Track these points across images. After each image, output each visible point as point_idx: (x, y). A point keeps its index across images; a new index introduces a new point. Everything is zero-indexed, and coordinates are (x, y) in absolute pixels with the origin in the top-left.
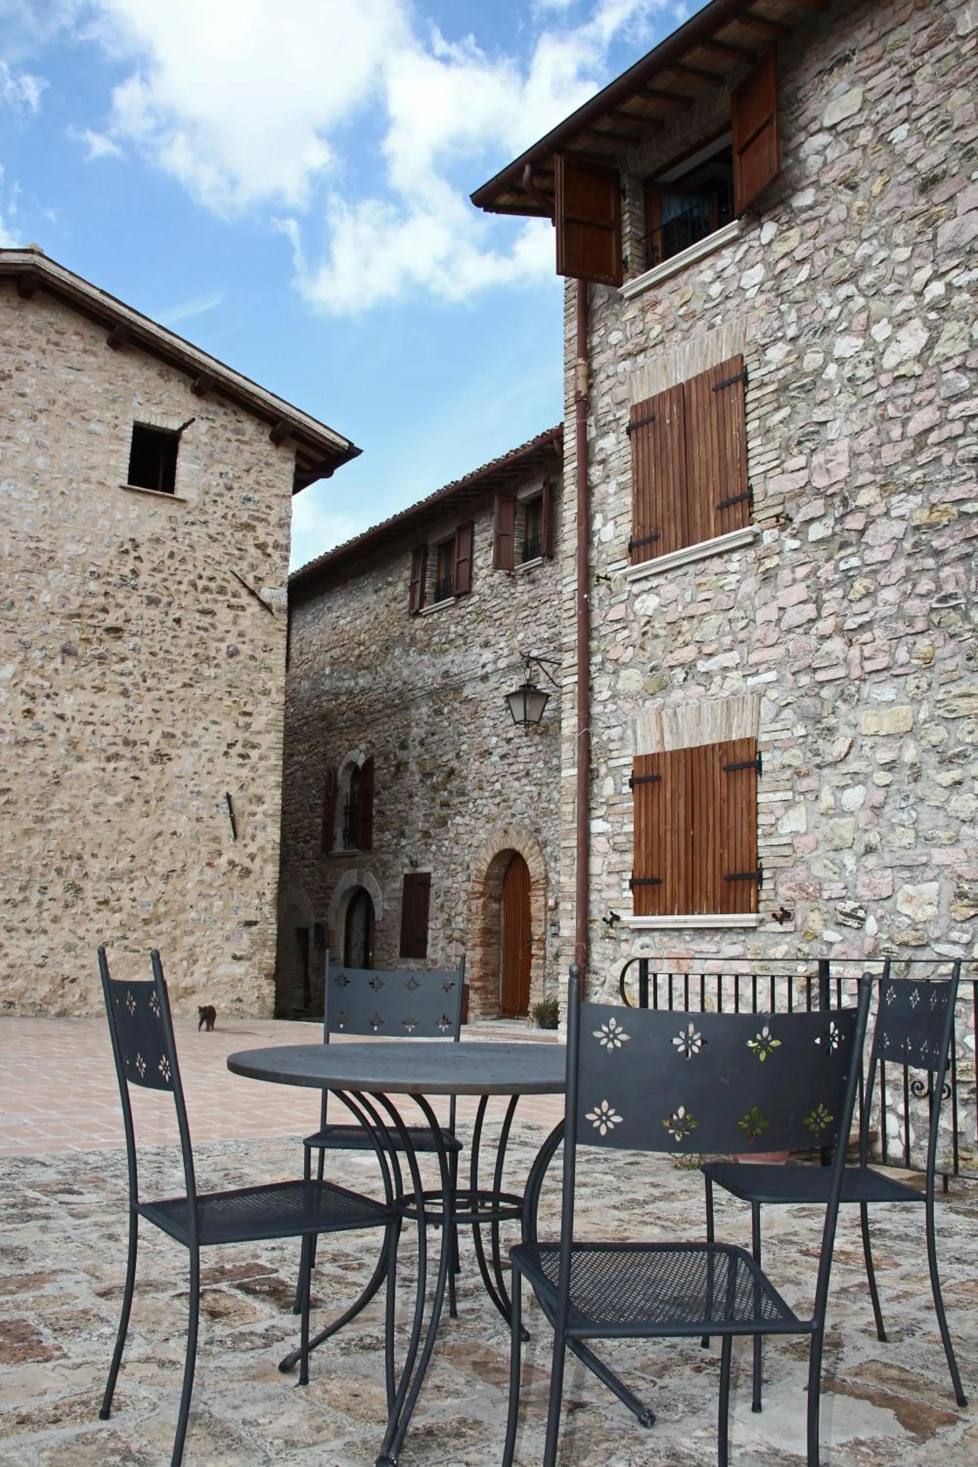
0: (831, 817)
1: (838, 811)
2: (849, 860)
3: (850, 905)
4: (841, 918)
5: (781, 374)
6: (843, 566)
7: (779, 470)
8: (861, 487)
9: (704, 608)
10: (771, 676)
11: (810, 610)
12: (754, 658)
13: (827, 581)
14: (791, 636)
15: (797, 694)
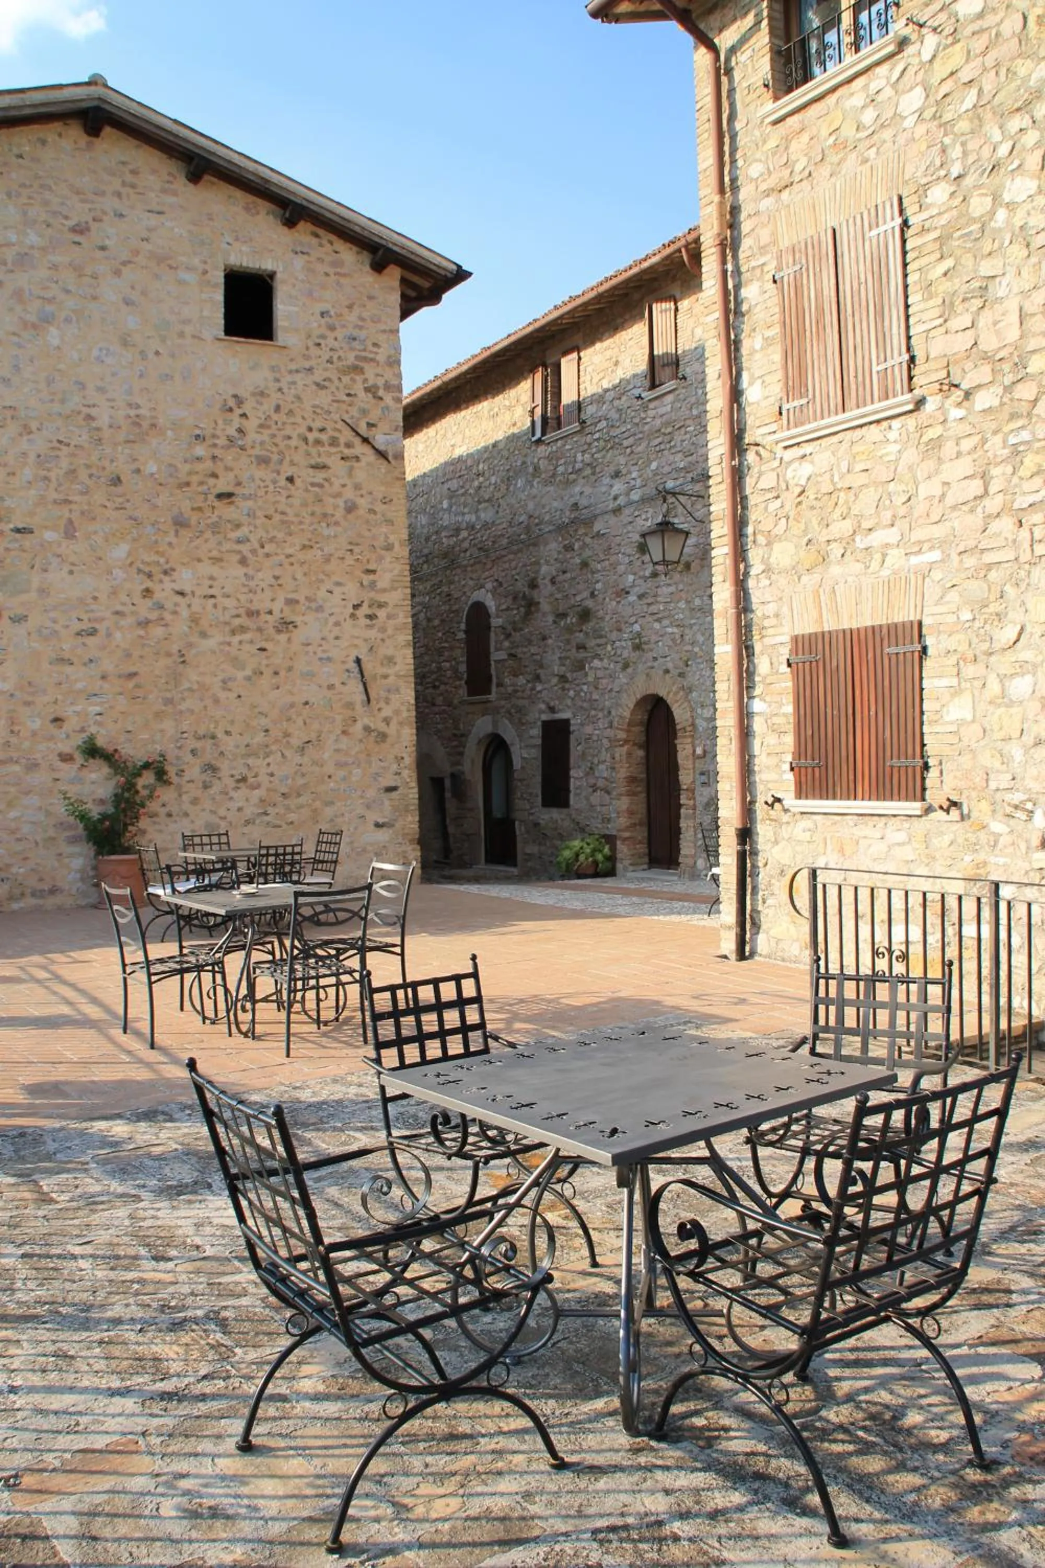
0: (999, 706)
1: (1004, 700)
2: (1016, 751)
3: (1017, 797)
4: (1009, 810)
5: (944, 219)
6: (1012, 440)
7: (943, 330)
8: (1034, 352)
9: (863, 479)
10: (936, 555)
11: (976, 486)
12: (917, 535)
13: (995, 456)
14: (955, 514)
15: (963, 576)
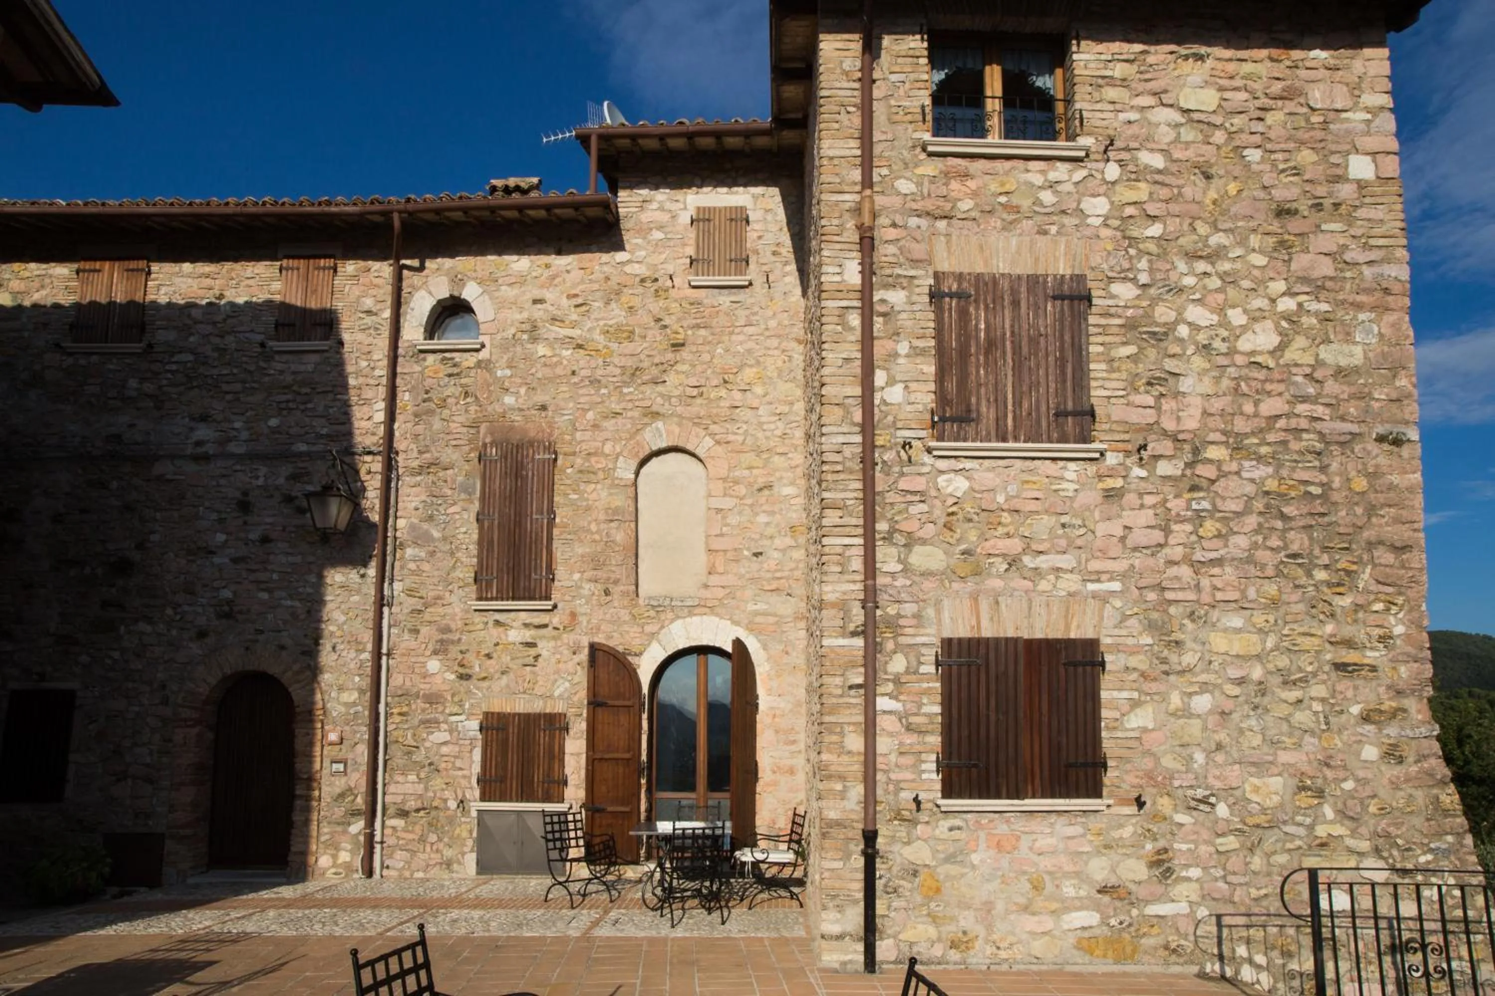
0: (1180, 717)
1: (1185, 713)
2: (1199, 757)
3: (1200, 793)
4: (1193, 804)
5: (1129, 313)
6: (1195, 506)
7: (1122, 401)
8: (1212, 443)
9: (1033, 506)
10: (1116, 586)
11: (1157, 536)
12: (1094, 565)
13: (1178, 515)
14: (1138, 554)
15: (1144, 606)
